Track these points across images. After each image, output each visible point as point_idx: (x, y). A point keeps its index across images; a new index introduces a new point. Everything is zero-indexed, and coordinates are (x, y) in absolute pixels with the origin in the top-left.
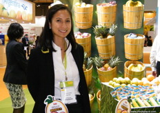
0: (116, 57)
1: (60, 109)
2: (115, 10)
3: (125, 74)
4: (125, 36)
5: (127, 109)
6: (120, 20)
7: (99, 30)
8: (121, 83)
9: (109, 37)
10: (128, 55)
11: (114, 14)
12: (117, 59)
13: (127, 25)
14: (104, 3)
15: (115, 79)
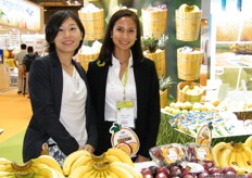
0: (167, 76)
1: (130, 139)
2: (165, 16)
3: (179, 98)
4: (178, 50)
5: (207, 138)
6: (171, 29)
7: (145, 42)
8: (181, 109)
9: (158, 51)
10: (182, 74)
11: (164, 22)
12: (168, 80)
13: (181, 35)
14: (150, 7)
15: (172, 104)
